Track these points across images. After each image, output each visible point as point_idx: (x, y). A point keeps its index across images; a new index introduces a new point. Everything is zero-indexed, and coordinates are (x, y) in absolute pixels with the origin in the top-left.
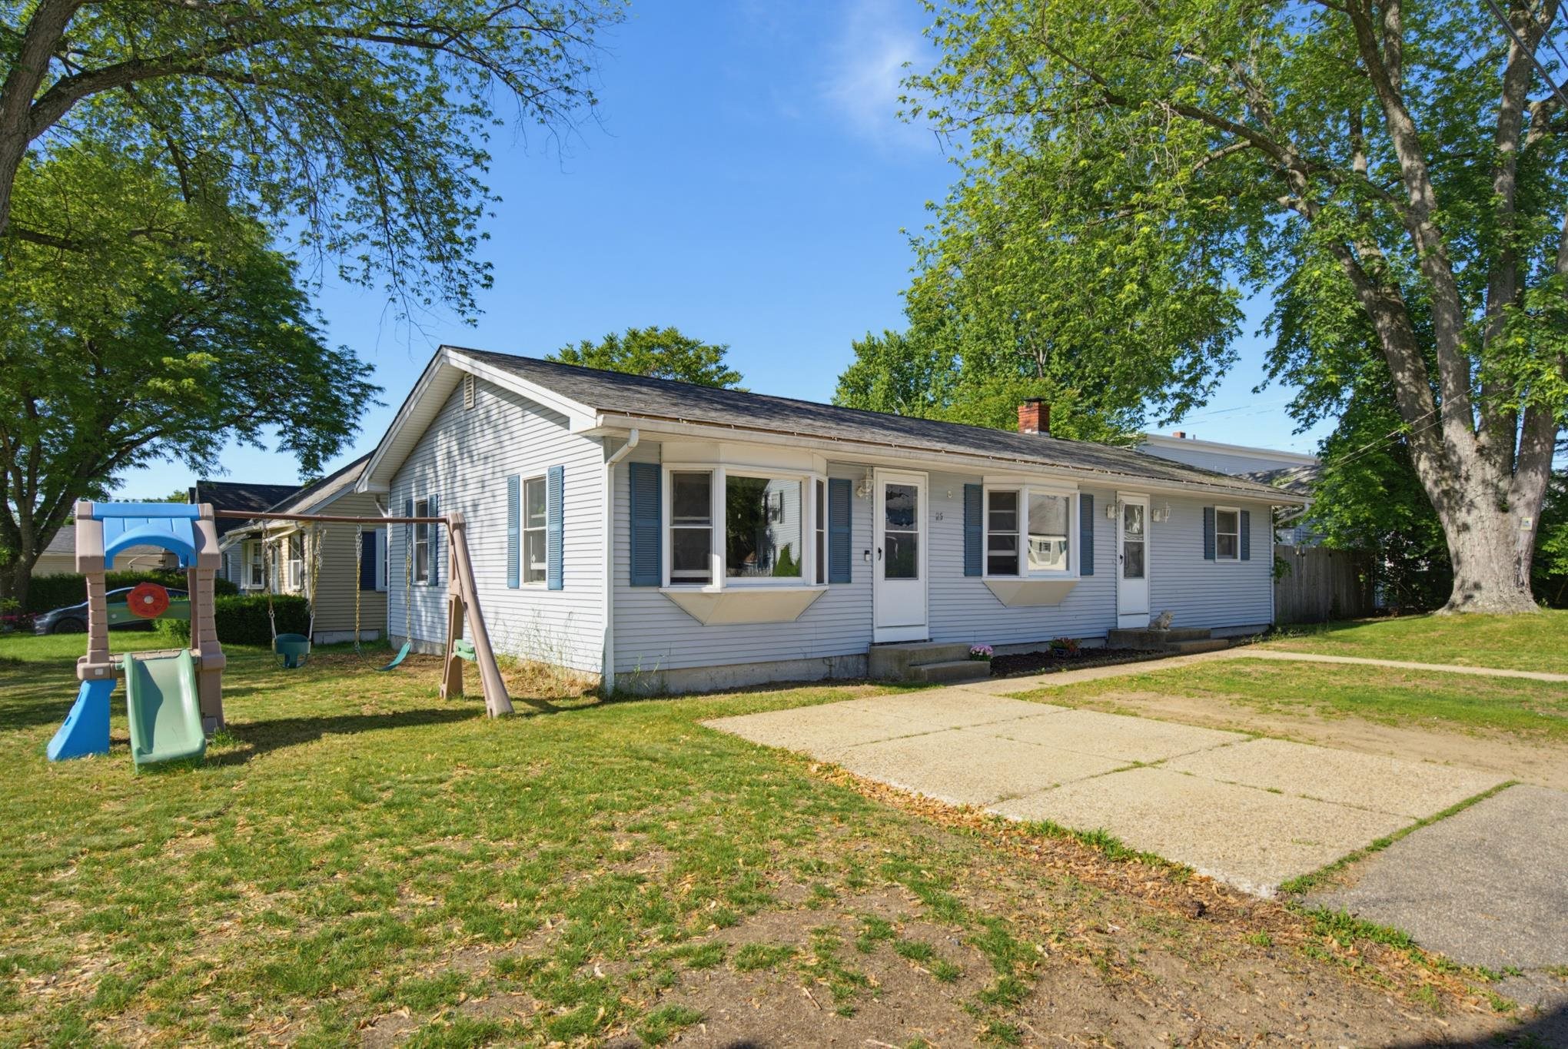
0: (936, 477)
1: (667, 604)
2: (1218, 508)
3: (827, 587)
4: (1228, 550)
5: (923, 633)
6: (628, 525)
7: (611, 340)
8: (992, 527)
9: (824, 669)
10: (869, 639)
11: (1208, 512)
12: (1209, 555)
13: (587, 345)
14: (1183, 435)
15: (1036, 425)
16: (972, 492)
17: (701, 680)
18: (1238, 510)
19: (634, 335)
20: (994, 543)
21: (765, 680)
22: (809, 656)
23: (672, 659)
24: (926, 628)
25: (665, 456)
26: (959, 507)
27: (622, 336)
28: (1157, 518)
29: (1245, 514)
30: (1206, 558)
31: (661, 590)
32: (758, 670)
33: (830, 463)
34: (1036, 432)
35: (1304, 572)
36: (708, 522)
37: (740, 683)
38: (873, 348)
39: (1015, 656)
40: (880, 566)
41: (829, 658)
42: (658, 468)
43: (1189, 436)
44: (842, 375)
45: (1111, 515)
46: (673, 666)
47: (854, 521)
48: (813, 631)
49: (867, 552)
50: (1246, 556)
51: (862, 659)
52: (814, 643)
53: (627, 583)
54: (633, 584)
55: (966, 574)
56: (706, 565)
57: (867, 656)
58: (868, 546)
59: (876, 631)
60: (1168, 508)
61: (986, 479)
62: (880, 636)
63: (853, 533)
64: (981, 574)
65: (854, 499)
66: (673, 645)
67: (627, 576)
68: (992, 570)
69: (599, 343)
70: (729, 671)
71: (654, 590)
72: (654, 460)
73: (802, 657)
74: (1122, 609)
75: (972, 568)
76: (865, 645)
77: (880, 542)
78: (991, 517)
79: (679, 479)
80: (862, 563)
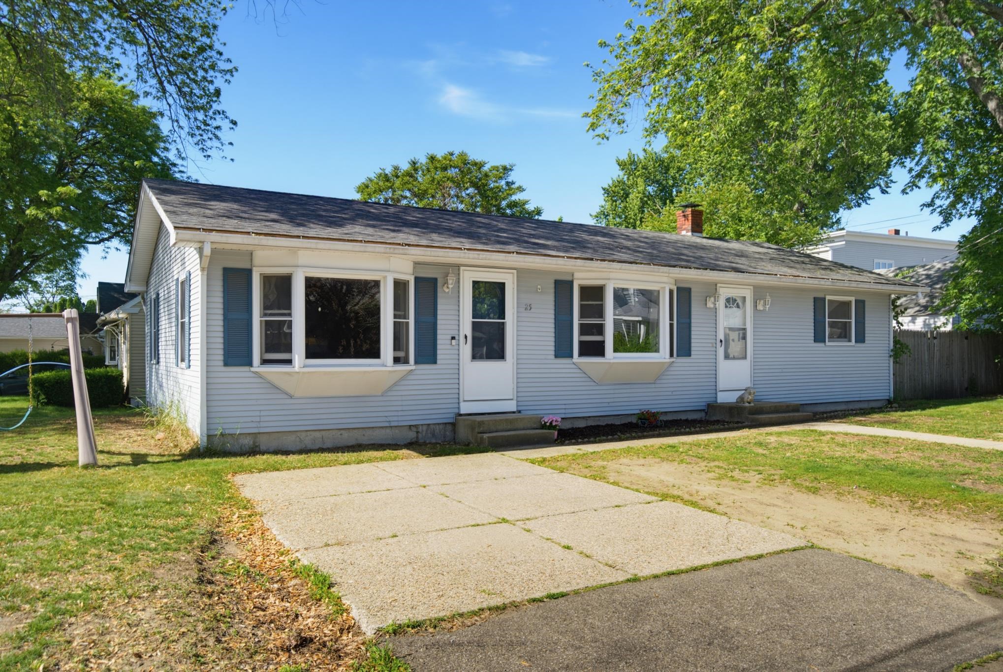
0: (522, 274)
1: (260, 380)
2: (828, 298)
3: (413, 367)
4: (844, 334)
5: (512, 406)
6: (221, 317)
7: (414, 163)
8: (582, 315)
9: (412, 435)
10: (456, 411)
11: (818, 302)
12: (819, 337)
13: (396, 168)
14: (897, 232)
15: (690, 227)
16: (563, 287)
17: (289, 442)
18: (853, 299)
19: (432, 159)
20: (585, 329)
21: (352, 442)
22: (393, 424)
23: (262, 424)
24: (514, 402)
25: (256, 261)
26: (550, 299)
27: (423, 160)
28: (760, 307)
29: (860, 304)
30: (815, 341)
31: (252, 369)
32: (346, 434)
33: (416, 264)
34: (690, 234)
35: (937, 354)
36: (290, 315)
37: (329, 445)
38: (633, 162)
39: (607, 425)
40: (466, 350)
41: (415, 426)
42: (248, 273)
43: (902, 233)
44: (606, 186)
45: (710, 305)
46: (262, 430)
47: (439, 312)
48: (400, 403)
49: (453, 338)
50: (861, 339)
51: (449, 427)
52: (400, 413)
53: (222, 363)
54: (226, 364)
55: (556, 356)
56: (288, 349)
57: (453, 425)
58: (454, 333)
59: (462, 405)
60: (768, 298)
61: (577, 275)
62: (465, 408)
63: (439, 322)
64: (571, 356)
65: (439, 294)
66: (263, 413)
67: (221, 358)
68: (582, 354)
69: (405, 166)
70: (318, 435)
71: (246, 369)
72: (248, 266)
73: (387, 424)
74: (721, 385)
75: (562, 350)
76: (452, 415)
77: (467, 329)
78: (582, 308)
79: (267, 280)
80: (449, 347)
